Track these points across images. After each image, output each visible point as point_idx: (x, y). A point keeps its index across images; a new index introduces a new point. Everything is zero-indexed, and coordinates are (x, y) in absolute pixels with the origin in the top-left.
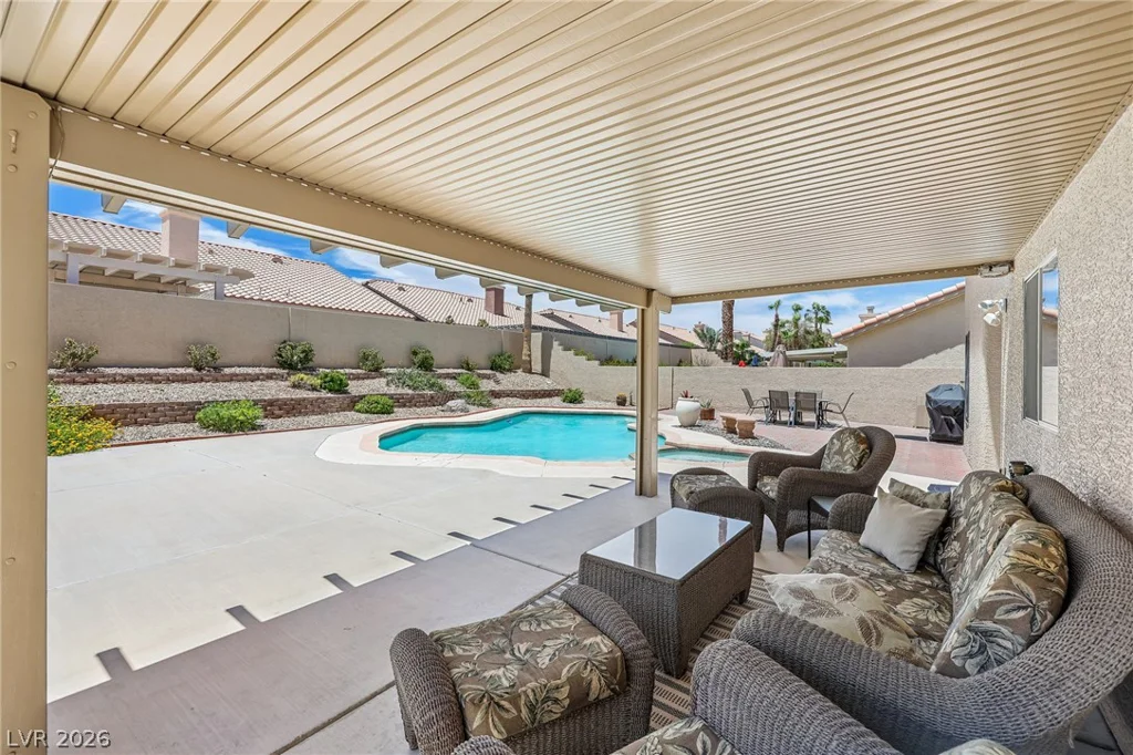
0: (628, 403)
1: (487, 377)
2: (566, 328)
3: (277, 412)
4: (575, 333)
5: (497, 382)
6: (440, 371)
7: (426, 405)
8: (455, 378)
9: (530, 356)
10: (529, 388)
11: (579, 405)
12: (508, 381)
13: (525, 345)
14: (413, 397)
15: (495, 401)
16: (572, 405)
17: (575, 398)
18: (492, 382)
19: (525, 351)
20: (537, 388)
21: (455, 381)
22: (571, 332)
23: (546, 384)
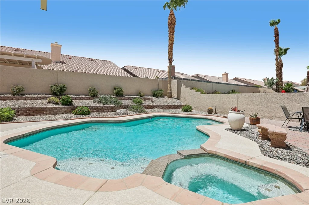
0: (214, 112)
1: (149, 99)
2: (197, 79)
3: (31, 113)
4: (201, 81)
5: (153, 102)
6: (126, 97)
7: (108, 111)
8: (132, 99)
9: (171, 90)
10: (167, 104)
11: (188, 113)
12: (158, 101)
13: (169, 86)
14: (102, 107)
15: (147, 110)
16: (185, 113)
17: (188, 109)
18: (150, 102)
19: (169, 88)
20: (171, 105)
21: (131, 101)
22: (199, 81)
23: (177, 103)
